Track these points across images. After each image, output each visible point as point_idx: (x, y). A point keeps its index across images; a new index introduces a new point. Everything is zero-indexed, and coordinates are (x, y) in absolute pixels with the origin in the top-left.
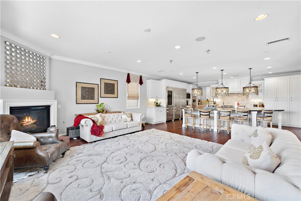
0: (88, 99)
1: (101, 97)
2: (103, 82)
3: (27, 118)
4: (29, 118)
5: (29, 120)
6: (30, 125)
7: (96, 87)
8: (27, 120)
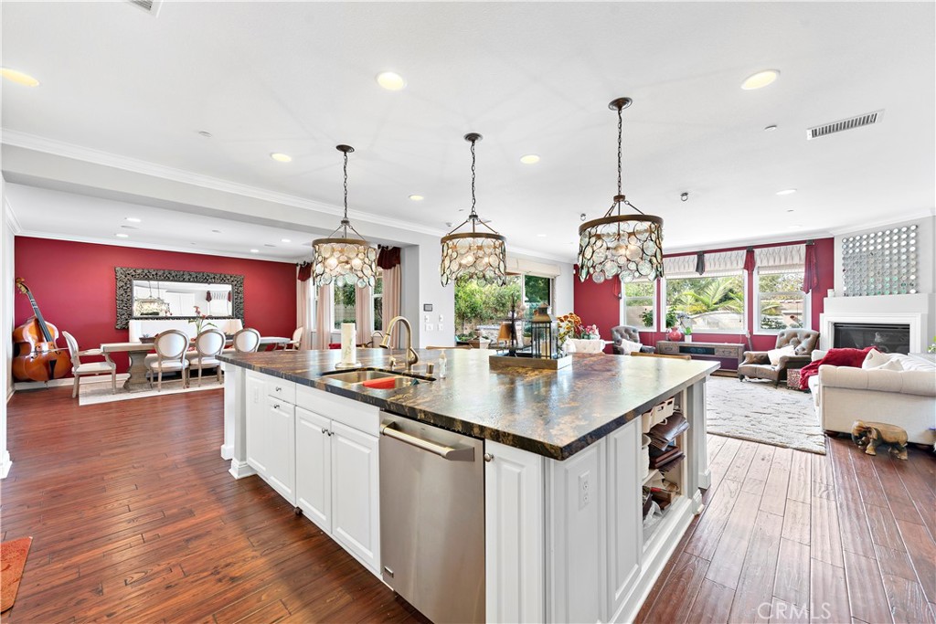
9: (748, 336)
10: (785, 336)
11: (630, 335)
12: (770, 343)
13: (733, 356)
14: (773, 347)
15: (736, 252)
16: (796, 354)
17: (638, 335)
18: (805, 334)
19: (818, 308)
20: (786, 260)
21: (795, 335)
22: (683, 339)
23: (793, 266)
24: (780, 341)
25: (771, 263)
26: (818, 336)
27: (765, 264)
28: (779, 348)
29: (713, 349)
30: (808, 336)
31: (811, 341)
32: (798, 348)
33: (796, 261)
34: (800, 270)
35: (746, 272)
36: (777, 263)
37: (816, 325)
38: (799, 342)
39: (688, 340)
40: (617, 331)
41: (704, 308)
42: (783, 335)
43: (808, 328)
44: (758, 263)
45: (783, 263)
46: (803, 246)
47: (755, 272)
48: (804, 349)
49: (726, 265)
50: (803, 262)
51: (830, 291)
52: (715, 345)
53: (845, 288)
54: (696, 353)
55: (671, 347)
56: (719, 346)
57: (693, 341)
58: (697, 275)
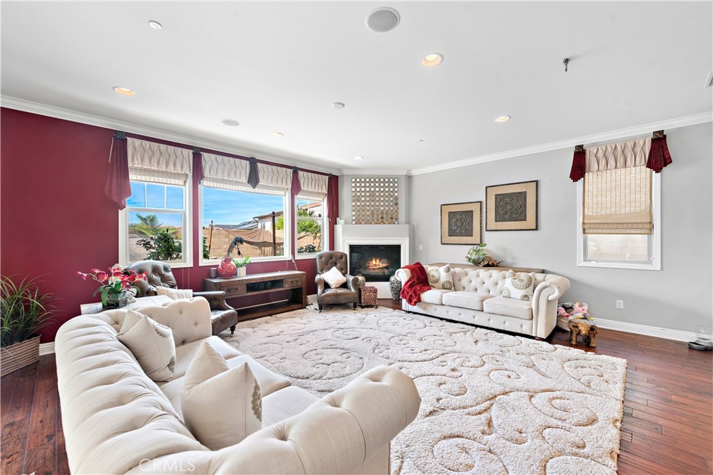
0: (461, 235)
1: (487, 230)
2: (493, 193)
3: (374, 260)
4: (378, 260)
5: (378, 263)
6: (378, 269)
7: (476, 208)
8: (374, 262)
15: (285, 169)
27: (306, 188)
29: (282, 281)
30: (341, 257)
36: (313, 189)
38: (336, 264)
44: (302, 187)
45: (317, 190)
46: (327, 179)
50: (327, 192)
51: (339, 219)
52: (285, 276)
53: (354, 218)
54: (266, 289)
55: (236, 287)
56: (288, 275)
57: (248, 273)
58: (250, 189)
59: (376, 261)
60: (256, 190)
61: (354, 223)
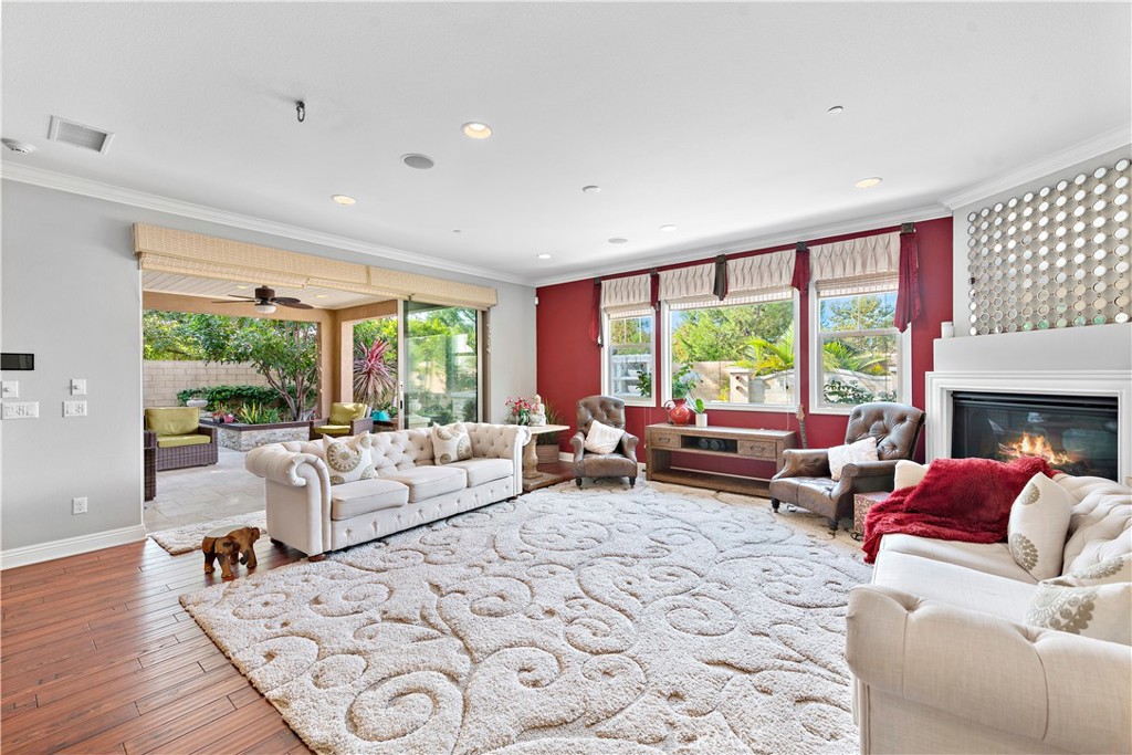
3: (1026, 440)
9: (801, 417)
10: (862, 418)
11: (608, 412)
12: (835, 432)
13: (768, 456)
14: (839, 440)
15: (779, 253)
16: (880, 456)
17: (622, 412)
18: (897, 415)
19: (923, 362)
20: (864, 265)
21: (879, 416)
22: (692, 421)
23: (878, 277)
24: (854, 428)
25: (839, 274)
26: (922, 419)
27: (827, 276)
28: (851, 441)
29: (736, 441)
30: (902, 419)
31: (910, 429)
32: (883, 443)
33: (883, 268)
34: (891, 287)
35: (796, 291)
36: (849, 273)
37: (919, 398)
38: (886, 431)
39: (702, 425)
40: (586, 405)
41: (782, 363)
42: (858, 414)
43: (905, 403)
44: (816, 276)
45: (859, 272)
46: (896, 236)
47: (812, 292)
48: (894, 447)
49: (762, 280)
50: (895, 269)
51: (945, 326)
52: (739, 435)
53: (974, 319)
54: (709, 448)
55: (667, 437)
56: (746, 435)
57: (709, 424)
58: (716, 302)
59: (1033, 444)
60: (726, 301)
61: (973, 331)
